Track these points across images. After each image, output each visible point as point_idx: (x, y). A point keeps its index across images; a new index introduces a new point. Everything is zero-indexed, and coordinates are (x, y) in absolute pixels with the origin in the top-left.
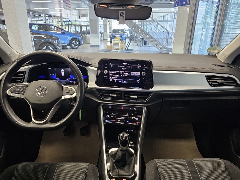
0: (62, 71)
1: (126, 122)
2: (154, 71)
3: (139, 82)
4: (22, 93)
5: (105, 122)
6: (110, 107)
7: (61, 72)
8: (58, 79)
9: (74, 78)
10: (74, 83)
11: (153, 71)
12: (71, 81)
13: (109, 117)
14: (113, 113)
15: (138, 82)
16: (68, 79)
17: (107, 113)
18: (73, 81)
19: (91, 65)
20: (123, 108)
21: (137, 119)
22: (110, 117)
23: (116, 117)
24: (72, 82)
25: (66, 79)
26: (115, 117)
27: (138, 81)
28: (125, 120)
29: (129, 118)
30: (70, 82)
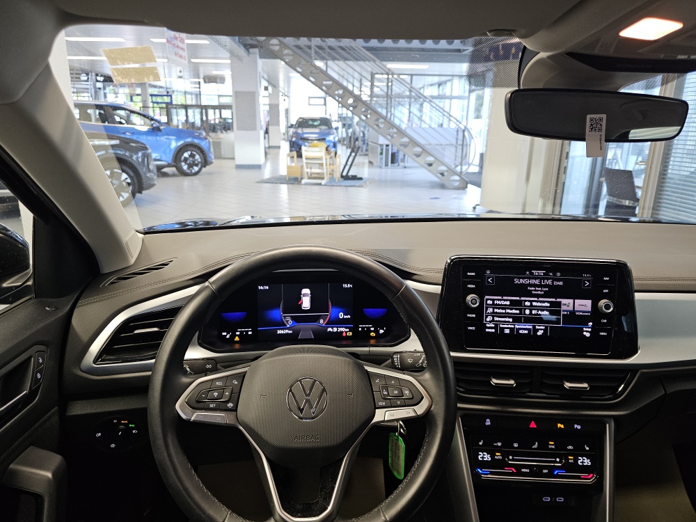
0: (305, 295)
1: (550, 475)
2: (638, 296)
3: (588, 335)
4: (230, 405)
5: (476, 477)
6: (488, 422)
7: (300, 299)
8: (287, 321)
9: (341, 315)
10: (342, 332)
11: (636, 294)
12: (332, 328)
13: (487, 457)
14: (499, 444)
15: (585, 333)
16: (322, 321)
17: (481, 443)
18: (337, 327)
19: (414, 277)
20: (533, 425)
21: (587, 462)
22: (493, 457)
23: (513, 460)
24: (335, 330)
25: (316, 319)
26: (511, 457)
27: (587, 331)
28: (545, 467)
29: (558, 460)
30: (330, 329)
